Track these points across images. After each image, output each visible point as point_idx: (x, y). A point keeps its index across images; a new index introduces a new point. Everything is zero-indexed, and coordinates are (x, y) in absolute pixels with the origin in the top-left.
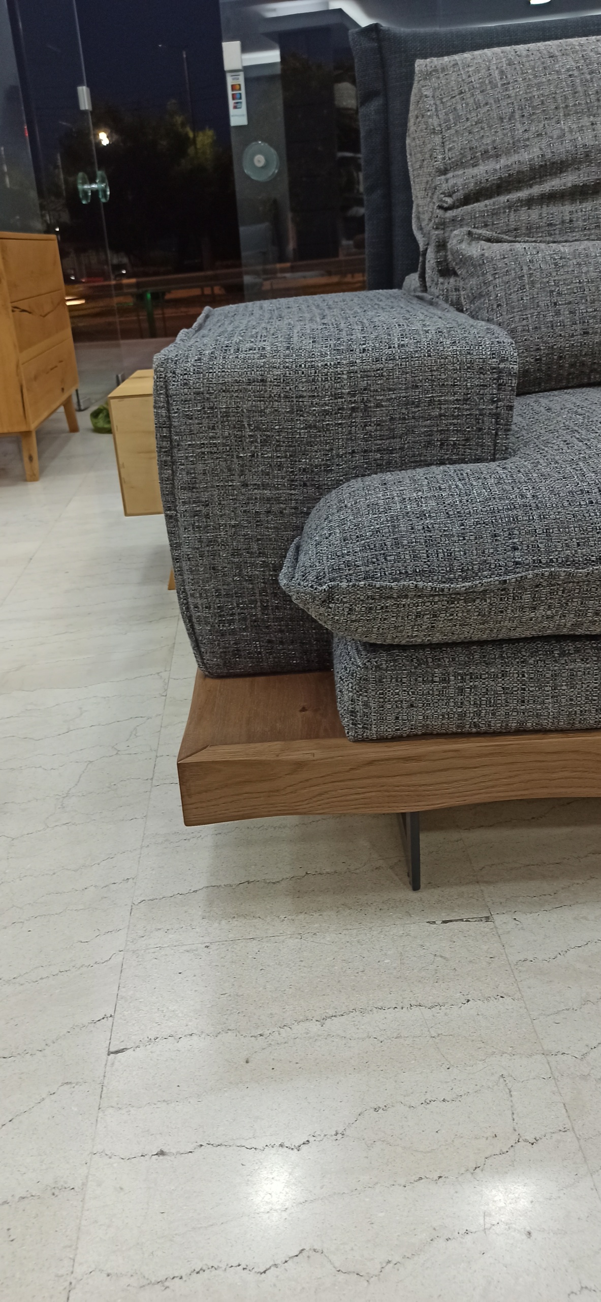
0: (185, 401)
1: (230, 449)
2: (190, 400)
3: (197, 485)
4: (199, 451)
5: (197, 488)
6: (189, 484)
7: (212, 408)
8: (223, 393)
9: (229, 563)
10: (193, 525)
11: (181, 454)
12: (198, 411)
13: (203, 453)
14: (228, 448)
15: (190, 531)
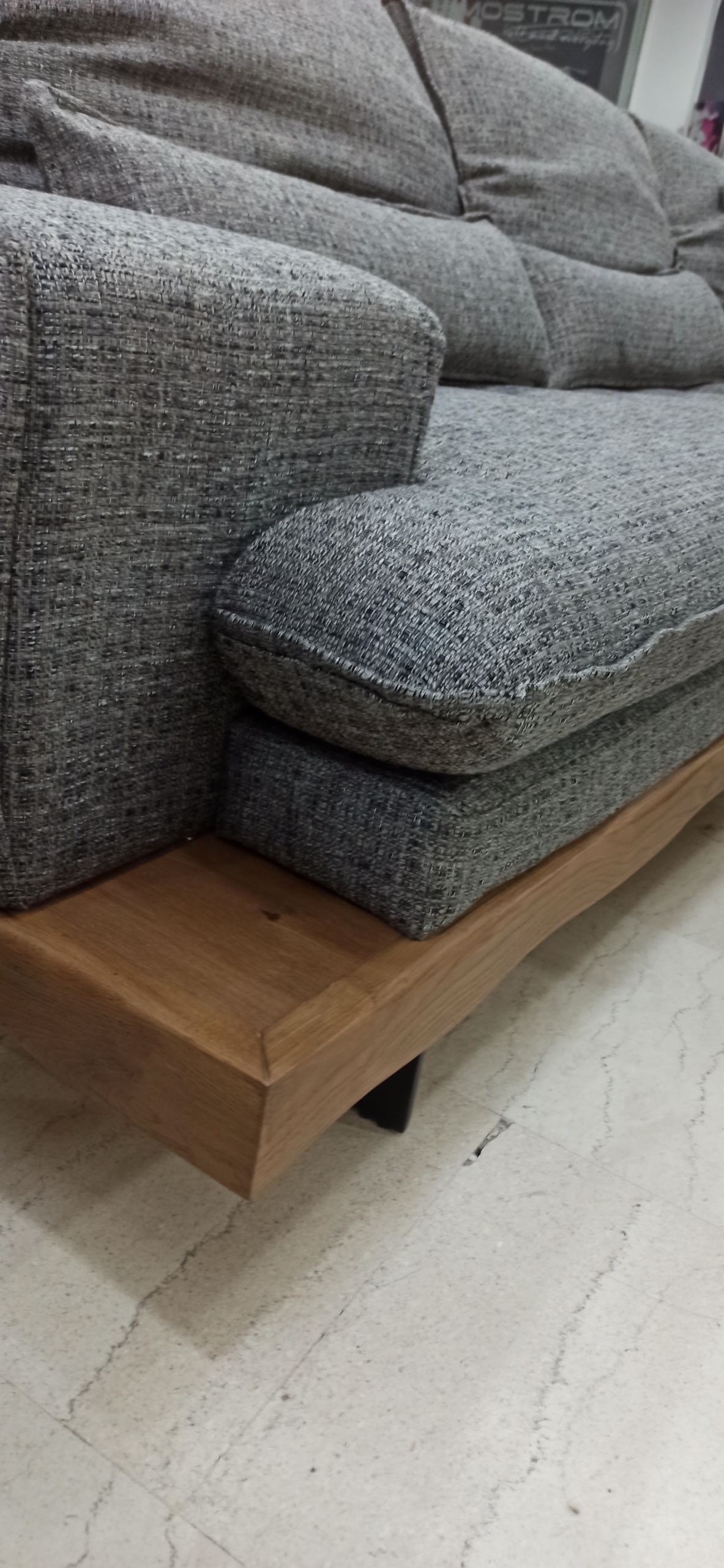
0: (73, 327)
1: (133, 440)
2: (81, 327)
3: (71, 518)
4: (85, 440)
5: (70, 521)
6: (58, 512)
7: (113, 350)
8: (134, 321)
9: (96, 674)
10: (52, 602)
11: (51, 446)
12: (93, 353)
13: (90, 446)
14: (129, 437)
15: (43, 614)
